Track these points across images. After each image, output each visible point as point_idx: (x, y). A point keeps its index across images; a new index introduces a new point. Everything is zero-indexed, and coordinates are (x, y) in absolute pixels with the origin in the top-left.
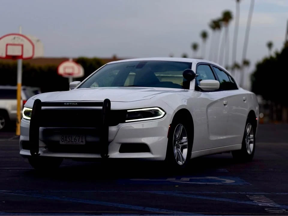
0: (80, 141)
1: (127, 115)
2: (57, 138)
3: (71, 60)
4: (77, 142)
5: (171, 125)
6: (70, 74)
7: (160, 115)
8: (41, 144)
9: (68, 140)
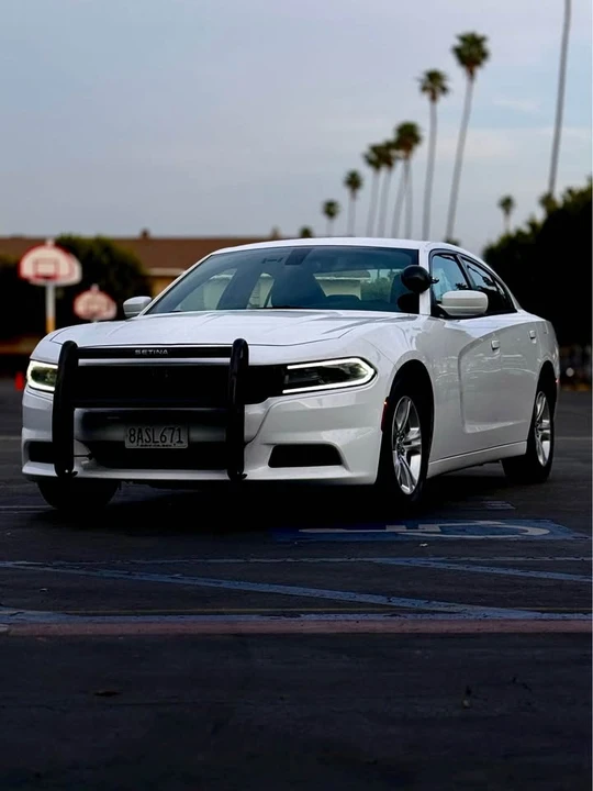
0: (175, 440)
1: (287, 377)
2: (117, 434)
3: (50, 243)
4: (168, 442)
5: (387, 400)
6: (47, 278)
7: (364, 376)
8: (79, 449)
9: (145, 437)
